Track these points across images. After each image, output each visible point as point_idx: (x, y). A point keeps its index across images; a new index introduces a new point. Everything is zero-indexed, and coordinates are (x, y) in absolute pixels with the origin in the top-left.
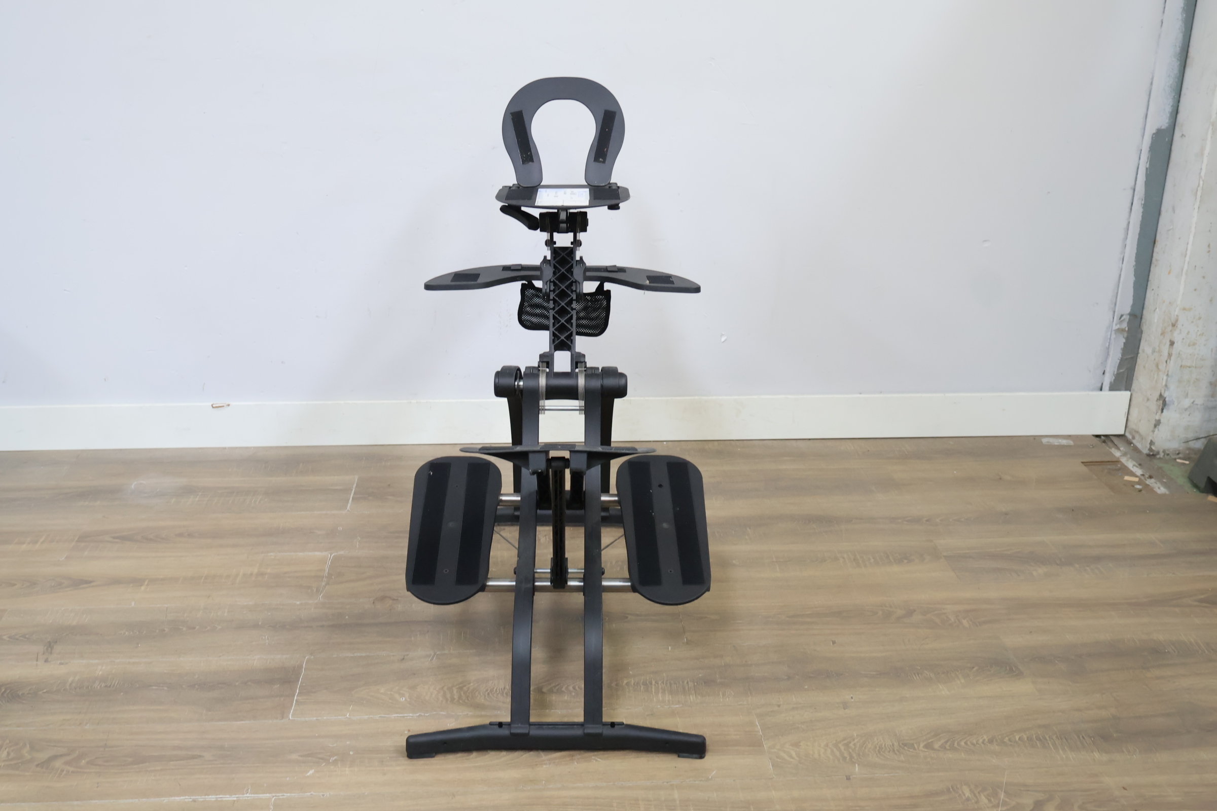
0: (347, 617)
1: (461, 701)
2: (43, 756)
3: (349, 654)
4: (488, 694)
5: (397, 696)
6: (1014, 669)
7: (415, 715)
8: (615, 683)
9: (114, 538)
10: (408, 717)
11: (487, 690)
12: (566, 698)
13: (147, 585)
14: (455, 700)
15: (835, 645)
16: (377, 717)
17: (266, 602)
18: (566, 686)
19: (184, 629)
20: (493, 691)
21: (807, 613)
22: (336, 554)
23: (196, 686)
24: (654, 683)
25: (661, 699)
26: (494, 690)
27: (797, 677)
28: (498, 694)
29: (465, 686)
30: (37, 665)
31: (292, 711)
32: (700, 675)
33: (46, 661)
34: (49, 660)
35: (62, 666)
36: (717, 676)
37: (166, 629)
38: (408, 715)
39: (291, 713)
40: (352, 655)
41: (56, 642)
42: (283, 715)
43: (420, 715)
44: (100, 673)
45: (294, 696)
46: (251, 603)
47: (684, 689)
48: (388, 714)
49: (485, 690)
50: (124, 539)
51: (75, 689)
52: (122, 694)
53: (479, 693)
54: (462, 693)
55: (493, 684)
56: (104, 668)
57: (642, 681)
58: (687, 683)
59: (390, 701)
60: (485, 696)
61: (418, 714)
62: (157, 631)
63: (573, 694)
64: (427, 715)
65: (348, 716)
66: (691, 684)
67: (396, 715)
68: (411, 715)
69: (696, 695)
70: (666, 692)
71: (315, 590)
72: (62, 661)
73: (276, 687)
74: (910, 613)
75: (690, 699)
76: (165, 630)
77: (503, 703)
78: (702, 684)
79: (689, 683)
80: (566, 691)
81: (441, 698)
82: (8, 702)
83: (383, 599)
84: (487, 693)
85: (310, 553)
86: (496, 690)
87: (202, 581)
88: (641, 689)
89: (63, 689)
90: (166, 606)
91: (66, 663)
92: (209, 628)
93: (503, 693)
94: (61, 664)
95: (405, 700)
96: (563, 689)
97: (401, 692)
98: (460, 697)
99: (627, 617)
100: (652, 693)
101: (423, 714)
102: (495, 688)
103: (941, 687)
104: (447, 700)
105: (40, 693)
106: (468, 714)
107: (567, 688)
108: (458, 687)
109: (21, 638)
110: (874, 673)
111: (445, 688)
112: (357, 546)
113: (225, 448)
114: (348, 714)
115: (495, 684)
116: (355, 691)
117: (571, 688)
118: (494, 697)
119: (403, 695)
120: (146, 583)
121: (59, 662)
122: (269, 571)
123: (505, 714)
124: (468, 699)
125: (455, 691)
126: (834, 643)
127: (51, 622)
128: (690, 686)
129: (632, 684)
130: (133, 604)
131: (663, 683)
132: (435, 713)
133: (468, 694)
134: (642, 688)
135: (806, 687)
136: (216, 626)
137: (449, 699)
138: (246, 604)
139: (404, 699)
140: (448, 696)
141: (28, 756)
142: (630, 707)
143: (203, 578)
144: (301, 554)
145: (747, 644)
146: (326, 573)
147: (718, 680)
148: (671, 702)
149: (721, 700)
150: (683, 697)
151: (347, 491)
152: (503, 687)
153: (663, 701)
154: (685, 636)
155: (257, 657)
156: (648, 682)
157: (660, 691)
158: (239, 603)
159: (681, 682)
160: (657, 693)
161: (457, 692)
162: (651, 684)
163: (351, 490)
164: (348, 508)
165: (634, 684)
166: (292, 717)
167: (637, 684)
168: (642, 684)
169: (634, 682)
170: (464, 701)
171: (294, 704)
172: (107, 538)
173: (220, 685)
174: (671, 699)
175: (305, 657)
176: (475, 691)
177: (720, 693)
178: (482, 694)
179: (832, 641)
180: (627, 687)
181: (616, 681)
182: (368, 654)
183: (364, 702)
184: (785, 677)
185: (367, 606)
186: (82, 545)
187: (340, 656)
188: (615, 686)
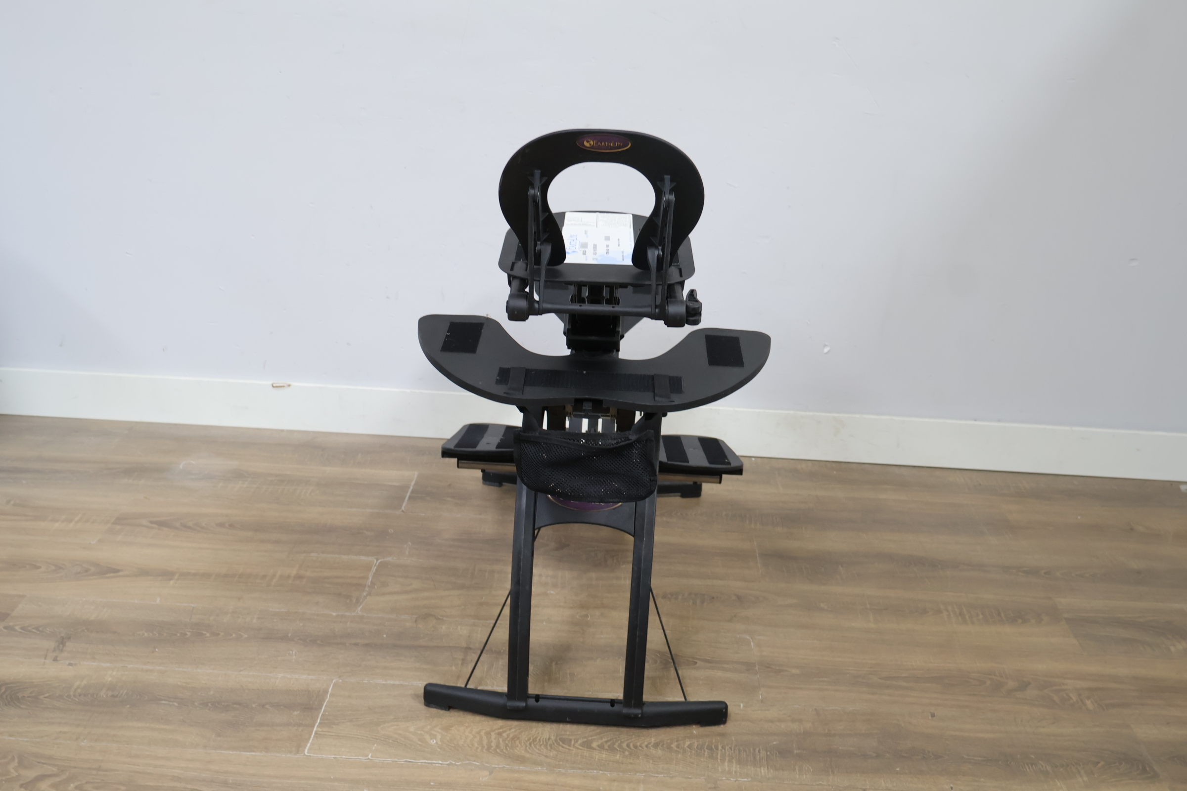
0: (385, 636)
1: (498, 750)
2: (30, 774)
3: (381, 681)
4: (530, 744)
5: (427, 737)
6: (1148, 769)
7: (444, 763)
8: (676, 743)
9: (152, 522)
10: (437, 765)
11: (529, 739)
12: (618, 757)
13: (178, 579)
14: (492, 749)
15: (934, 718)
16: (402, 761)
17: (300, 611)
18: (619, 742)
19: (208, 635)
20: (536, 741)
21: (904, 675)
22: (382, 560)
23: (210, 705)
24: (720, 748)
25: (727, 769)
26: (538, 740)
27: (888, 755)
28: (542, 745)
29: (504, 732)
30: (44, 662)
31: (309, 745)
32: (775, 743)
33: (55, 659)
34: (58, 659)
35: (70, 667)
36: (794, 746)
37: (188, 633)
38: (437, 762)
39: (307, 748)
40: (384, 682)
41: (70, 638)
42: (299, 749)
43: (451, 764)
44: (110, 679)
45: (313, 726)
46: (283, 610)
47: (755, 758)
48: (415, 760)
49: (526, 739)
50: (162, 524)
51: (80, 695)
52: (128, 706)
53: (520, 743)
54: (501, 740)
55: (537, 732)
56: (114, 673)
57: (707, 744)
58: (759, 751)
59: (419, 743)
60: (526, 746)
61: (448, 762)
62: (179, 635)
63: (627, 753)
64: (460, 763)
65: (370, 757)
66: (763, 753)
67: (424, 761)
68: (440, 762)
69: (768, 768)
70: (734, 761)
71: (354, 601)
72: (72, 662)
73: (296, 713)
74: (1024, 686)
75: (761, 772)
76: (186, 634)
77: (546, 756)
78: (776, 754)
79: (761, 751)
80: (618, 749)
81: (476, 745)
82: (6, 705)
83: (426, 617)
84: (528, 742)
85: (355, 557)
86: (540, 740)
87: (235, 580)
88: (704, 754)
89: (66, 695)
90: (193, 605)
91: (76, 665)
92: (234, 635)
93: (547, 743)
94: (70, 664)
95: (436, 743)
96: (616, 746)
97: (433, 732)
98: (498, 746)
100: (717, 761)
101: (454, 763)
102: (539, 738)
103: (1059, 784)
104: (483, 747)
105: (41, 697)
106: (504, 767)
107: (620, 746)
108: (497, 731)
109: (34, 631)
110: (980, 759)
111: (483, 733)
112: (407, 552)
113: (282, 431)
114: (370, 755)
115: (538, 733)
116: (381, 726)
117: (624, 745)
118: (536, 748)
119: (433, 737)
120: (176, 577)
121: (67, 662)
122: (308, 574)
123: (546, 771)
124: (506, 749)
125: (493, 735)
126: (933, 715)
127: (68, 613)
128: (761, 755)
129: (695, 747)
130: (158, 600)
131: (731, 748)
132: (467, 762)
133: (507, 742)
134: (706, 753)
135: (898, 769)
136: (242, 634)
137: (486, 747)
138: (277, 610)
139: (435, 741)
140: (485, 742)
141: (14, 774)
142: (690, 777)
143: (237, 576)
144: (345, 557)
145: (831, 708)
146: (369, 582)
147: (795, 752)
148: (738, 774)
149: (797, 776)
150: (752, 769)
151: (404, 488)
152: (548, 737)
153: (730, 772)
154: (760, 692)
155: (280, 675)
156: (713, 747)
157: (727, 759)
158: (271, 609)
159: (752, 749)
160: (723, 761)
161: (495, 739)
162: (717, 749)
163: (409, 488)
164: (403, 508)
165: (697, 747)
166: (308, 753)
167: (700, 747)
168: (707, 748)
169: (698, 745)
170: (502, 751)
171: (312, 736)
172: (144, 522)
173: (235, 706)
174: (738, 769)
175: (333, 680)
176: (515, 739)
177: (797, 768)
178: (523, 744)
179: (931, 713)
180: (689, 750)
181: (677, 741)
182: (402, 682)
183: (391, 741)
184: (874, 755)
185: (408, 624)
186: (118, 527)
187: (371, 682)
188: (675, 748)
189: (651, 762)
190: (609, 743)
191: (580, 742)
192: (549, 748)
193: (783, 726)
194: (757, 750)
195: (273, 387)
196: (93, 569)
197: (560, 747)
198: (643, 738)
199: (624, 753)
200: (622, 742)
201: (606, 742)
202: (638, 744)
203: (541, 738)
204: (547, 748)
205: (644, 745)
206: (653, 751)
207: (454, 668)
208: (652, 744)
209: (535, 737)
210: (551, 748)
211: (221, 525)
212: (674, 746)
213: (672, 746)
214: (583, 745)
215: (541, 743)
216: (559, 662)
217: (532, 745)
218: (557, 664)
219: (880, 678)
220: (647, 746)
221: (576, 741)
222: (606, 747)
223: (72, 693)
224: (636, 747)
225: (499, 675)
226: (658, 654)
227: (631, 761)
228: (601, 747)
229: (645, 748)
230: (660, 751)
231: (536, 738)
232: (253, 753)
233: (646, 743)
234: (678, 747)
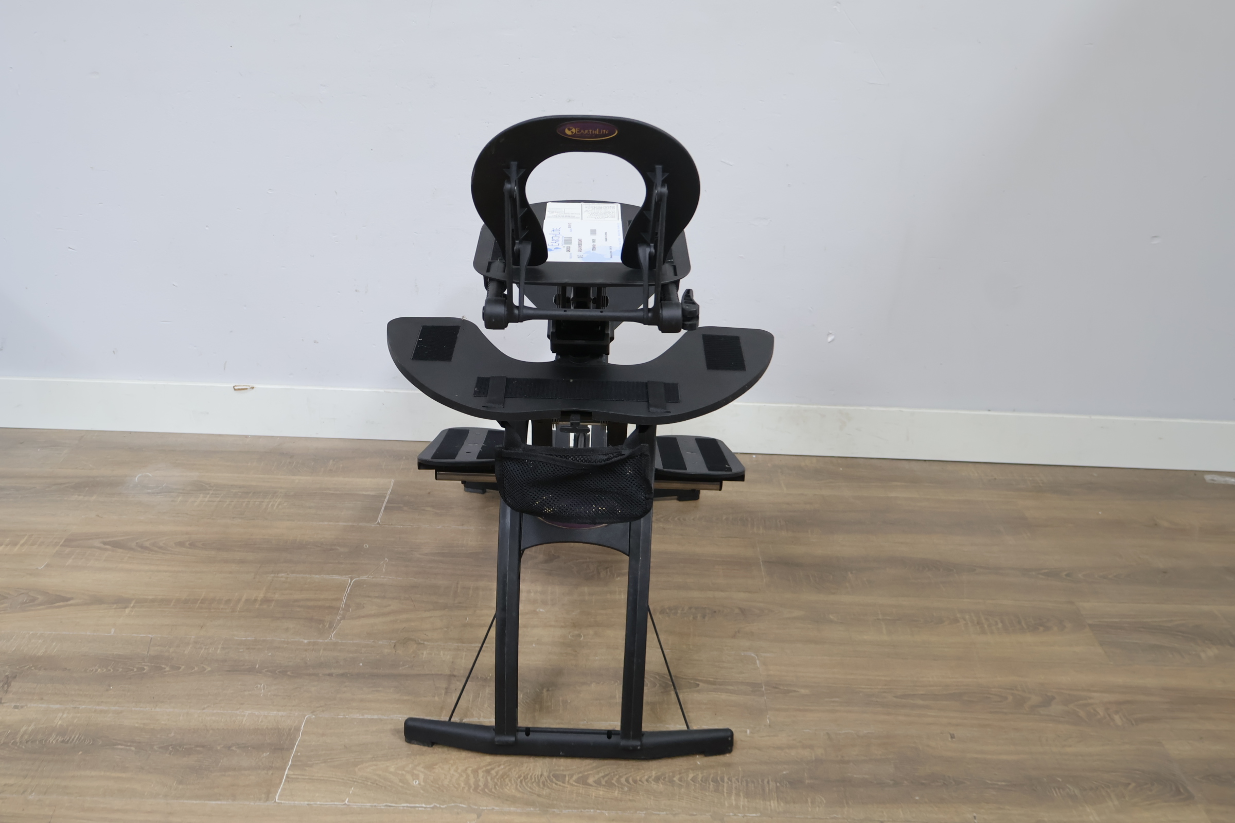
0: (361, 664)
1: (486, 790)
3: (358, 716)
4: (521, 782)
5: (409, 777)
6: (1182, 790)
7: (428, 806)
8: (678, 776)
9: (105, 543)
10: (420, 809)
11: (519, 777)
12: (616, 793)
13: (134, 607)
14: (480, 788)
15: (954, 739)
16: (382, 806)
17: (268, 639)
18: (617, 777)
19: (167, 669)
20: (527, 778)
22: (358, 579)
23: (170, 748)
24: (726, 779)
25: (734, 803)
26: (529, 776)
27: (905, 782)
28: (534, 782)
29: (493, 769)
31: (279, 790)
32: (784, 773)
34: (3, 702)
35: (16, 710)
36: (806, 775)
37: (145, 667)
38: (421, 805)
39: (278, 793)
40: (361, 717)
41: (15, 677)
42: (268, 796)
43: (436, 807)
44: (60, 722)
45: (285, 770)
46: (250, 638)
47: (763, 790)
48: (396, 803)
49: (517, 776)
50: (116, 545)
51: (27, 742)
52: (81, 753)
53: (510, 781)
54: (489, 778)
55: (528, 768)
56: (65, 715)
57: (712, 776)
58: (768, 782)
59: (400, 784)
60: (517, 785)
61: (432, 806)
62: (135, 669)
63: (626, 789)
64: (444, 806)
65: (346, 802)
66: (772, 784)
67: (405, 805)
68: (424, 805)
69: (778, 801)
70: (741, 794)
71: (327, 626)
72: (18, 704)
73: (265, 755)
74: (1048, 701)
75: (770, 806)
76: (144, 669)
77: (539, 795)
78: (786, 784)
79: (771, 782)
80: (616, 784)
81: (462, 785)
83: (405, 642)
84: (519, 780)
85: (327, 577)
86: (531, 777)
87: (197, 606)
88: (709, 787)
89: (12, 742)
90: (151, 636)
91: (22, 707)
92: (196, 669)
93: (539, 781)
94: (16, 707)
95: (419, 784)
96: (614, 781)
97: (416, 772)
98: (486, 785)
99: (698, 685)
100: (724, 795)
101: (438, 805)
102: (530, 774)
104: (470, 787)
106: (493, 809)
107: (618, 781)
108: (484, 769)
110: (1003, 783)
111: (469, 771)
112: (384, 570)
114: (347, 800)
116: (359, 767)
117: (623, 780)
118: (527, 785)
119: (416, 777)
120: (132, 605)
121: (13, 704)
122: (277, 596)
123: (539, 812)
124: (495, 788)
125: (481, 774)
126: (953, 736)
127: (14, 649)
128: (771, 786)
129: (699, 780)
130: (113, 630)
131: (737, 780)
132: (453, 804)
133: (496, 780)
134: (711, 786)
135: (917, 798)
136: (205, 666)
137: (473, 786)
138: (243, 639)
139: (417, 782)
140: (472, 781)
142: (695, 813)
143: (199, 602)
144: (317, 577)
145: (843, 732)
146: (343, 605)
147: (807, 781)
148: (746, 809)
149: (810, 809)
150: (762, 802)
151: (379, 498)
152: (540, 773)
153: (737, 807)
154: (768, 716)
155: (247, 712)
156: (719, 779)
157: (734, 792)
158: (236, 638)
159: (760, 780)
160: (730, 794)
161: (483, 777)
162: (723, 781)
163: (385, 497)
164: (379, 520)
165: (702, 781)
166: (278, 799)
167: (705, 780)
168: (712, 781)
169: (702, 778)
170: (490, 790)
171: (283, 781)
172: (97, 543)
173: (198, 749)
174: (746, 803)
175: (306, 716)
176: (505, 777)
177: (809, 800)
178: (513, 782)
179: (951, 734)
180: (692, 783)
181: (680, 774)
182: (380, 716)
183: (369, 783)
184: (891, 782)
185: (386, 651)
186: (68, 550)
187: (347, 717)
188: (678, 781)
189: (652, 798)
190: (606, 779)
191: (575, 778)
192: (542, 786)
193: (793, 753)
194: (766, 781)
195: (235, 390)
196: (41, 598)
197: (554, 785)
198: (643, 771)
199: (622, 788)
200: (620, 777)
201: (603, 777)
202: (638, 778)
203: (532, 774)
204: (539, 786)
205: (644, 780)
206: (654, 786)
207: (436, 698)
208: (653, 777)
209: (526, 773)
210: (544, 785)
211: (181, 544)
212: (676, 779)
213: (675, 779)
214: (577, 781)
215: (533, 780)
216: (550, 689)
217: (524, 783)
218: (548, 690)
219: (895, 697)
220: (647, 781)
221: (571, 776)
222: (603, 783)
223: (18, 740)
224: (635, 782)
225: (486, 705)
226: (657, 677)
227: (631, 798)
228: (598, 783)
229: (646, 783)
230: (661, 785)
231: (528, 774)
232: (219, 802)
233: (646, 777)
234: (680, 780)
